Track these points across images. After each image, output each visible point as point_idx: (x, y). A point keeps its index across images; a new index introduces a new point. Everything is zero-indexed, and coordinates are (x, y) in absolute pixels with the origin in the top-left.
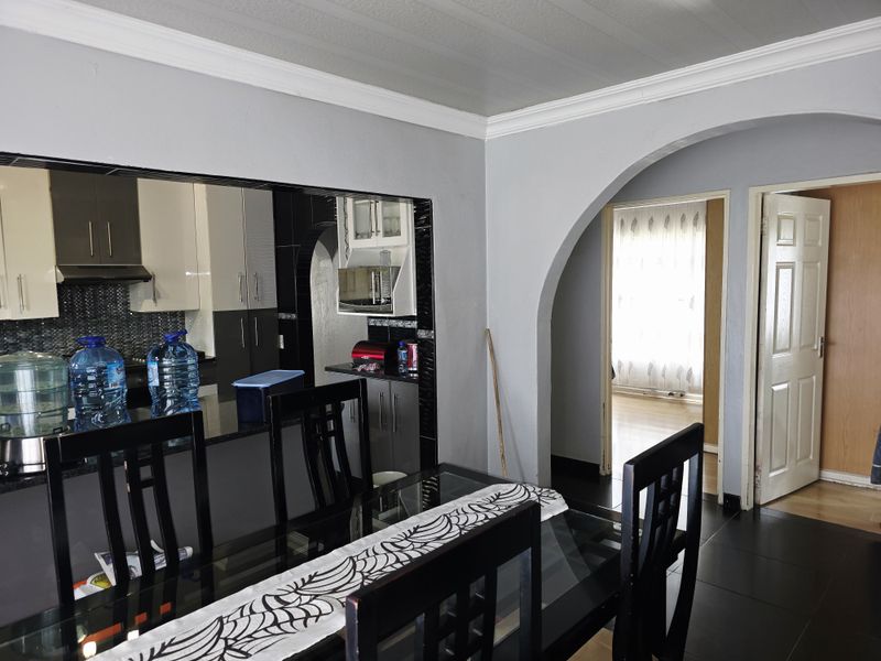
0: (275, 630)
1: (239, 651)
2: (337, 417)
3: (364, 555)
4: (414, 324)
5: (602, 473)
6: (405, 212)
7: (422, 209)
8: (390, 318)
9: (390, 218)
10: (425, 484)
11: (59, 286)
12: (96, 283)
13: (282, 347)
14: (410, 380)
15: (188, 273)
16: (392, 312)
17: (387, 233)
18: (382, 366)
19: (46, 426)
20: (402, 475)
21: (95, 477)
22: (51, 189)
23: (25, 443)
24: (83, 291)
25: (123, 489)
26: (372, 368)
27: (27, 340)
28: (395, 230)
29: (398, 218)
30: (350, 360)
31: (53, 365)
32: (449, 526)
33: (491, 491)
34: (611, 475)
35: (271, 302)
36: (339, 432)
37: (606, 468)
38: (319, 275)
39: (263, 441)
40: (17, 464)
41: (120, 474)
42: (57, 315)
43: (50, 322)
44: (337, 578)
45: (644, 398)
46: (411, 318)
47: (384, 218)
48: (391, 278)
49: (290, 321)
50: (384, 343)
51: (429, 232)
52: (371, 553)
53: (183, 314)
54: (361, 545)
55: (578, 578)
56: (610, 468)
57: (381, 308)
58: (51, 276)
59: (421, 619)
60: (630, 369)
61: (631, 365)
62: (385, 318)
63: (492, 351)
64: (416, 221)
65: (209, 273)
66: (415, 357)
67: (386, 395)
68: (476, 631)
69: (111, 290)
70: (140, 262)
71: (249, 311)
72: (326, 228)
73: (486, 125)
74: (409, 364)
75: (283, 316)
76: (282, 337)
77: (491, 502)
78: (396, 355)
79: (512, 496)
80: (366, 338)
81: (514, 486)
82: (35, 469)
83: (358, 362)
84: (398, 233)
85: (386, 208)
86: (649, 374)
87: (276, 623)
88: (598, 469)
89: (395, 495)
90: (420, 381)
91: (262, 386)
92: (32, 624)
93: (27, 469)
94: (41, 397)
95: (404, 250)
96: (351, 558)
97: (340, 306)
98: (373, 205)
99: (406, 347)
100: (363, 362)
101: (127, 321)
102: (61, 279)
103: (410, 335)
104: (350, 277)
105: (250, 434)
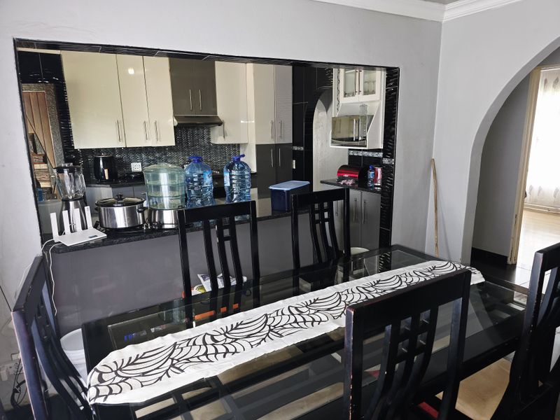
0: (295, 325)
1: (277, 333)
2: (330, 210)
3: (346, 292)
4: (381, 155)
5: (509, 262)
6: (380, 78)
7: (392, 75)
8: (364, 150)
9: (368, 82)
10: (380, 257)
11: (175, 128)
12: (194, 126)
13: (294, 168)
14: (375, 191)
15: (242, 122)
16: (366, 146)
17: (366, 93)
18: (356, 182)
19: (175, 205)
20: (366, 250)
21: (201, 233)
22: (170, 71)
23: (165, 213)
24: (187, 131)
25: (215, 241)
26: (350, 182)
27: (160, 158)
28: (371, 91)
29: (374, 82)
30: (336, 177)
31: (177, 171)
32: (400, 283)
33: (429, 264)
34: (516, 264)
35: (288, 139)
36: (331, 220)
37: (513, 259)
38: (318, 122)
39: (287, 221)
40: (161, 224)
41: (214, 232)
42: (174, 145)
43: (170, 148)
44: (330, 303)
45: (548, 213)
46: (378, 150)
47: (365, 82)
48: (367, 123)
49: (300, 151)
50: (359, 167)
51: (396, 90)
52: (350, 292)
53: (239, 145)
54: (344, 287)
55: (483, 327)
56: (516, 260)
57: (358, 143)
58: (171, 122)
59: (389, 328)
60: (539, 192)
61: (540, 190)
62: (360, 150)
63: (435, 174)
64: (387, 83)
65: (254, 122)
66: (379, 176)
67: (359, 200)
68: (422, 342)
69: (201, 130)
70: (216, 114)
71: (276, 145)
72: (325, 90)
73: (443, 11)
74: (375, 180)
75: (296, 148)
76: (294, 161)
77: (429, 271)
78: (367, 174)
79: (445, 269)
80: (347, 164)
81: (446, 263)
82: (170, 227)
83: (341, 179)
84: (373, 92)
85: (366, 76)
86: (555, 196)
87: (296, 321)
88: (507, 260)
89: (361, 261)
90: (382, 192)
91: (285, 189)
92: (168, 305)
93: (166, 227)
94: (172, 188)
95: (377, 104)
96: (338, 293)
97: (332, 142)
98: (357, 74)
99: (374, 170)
100: (344, 178)
101: (209, 149)
102: (176, 124)
103: (378, 162)
104: (338, 123)
105: (278, 217)
